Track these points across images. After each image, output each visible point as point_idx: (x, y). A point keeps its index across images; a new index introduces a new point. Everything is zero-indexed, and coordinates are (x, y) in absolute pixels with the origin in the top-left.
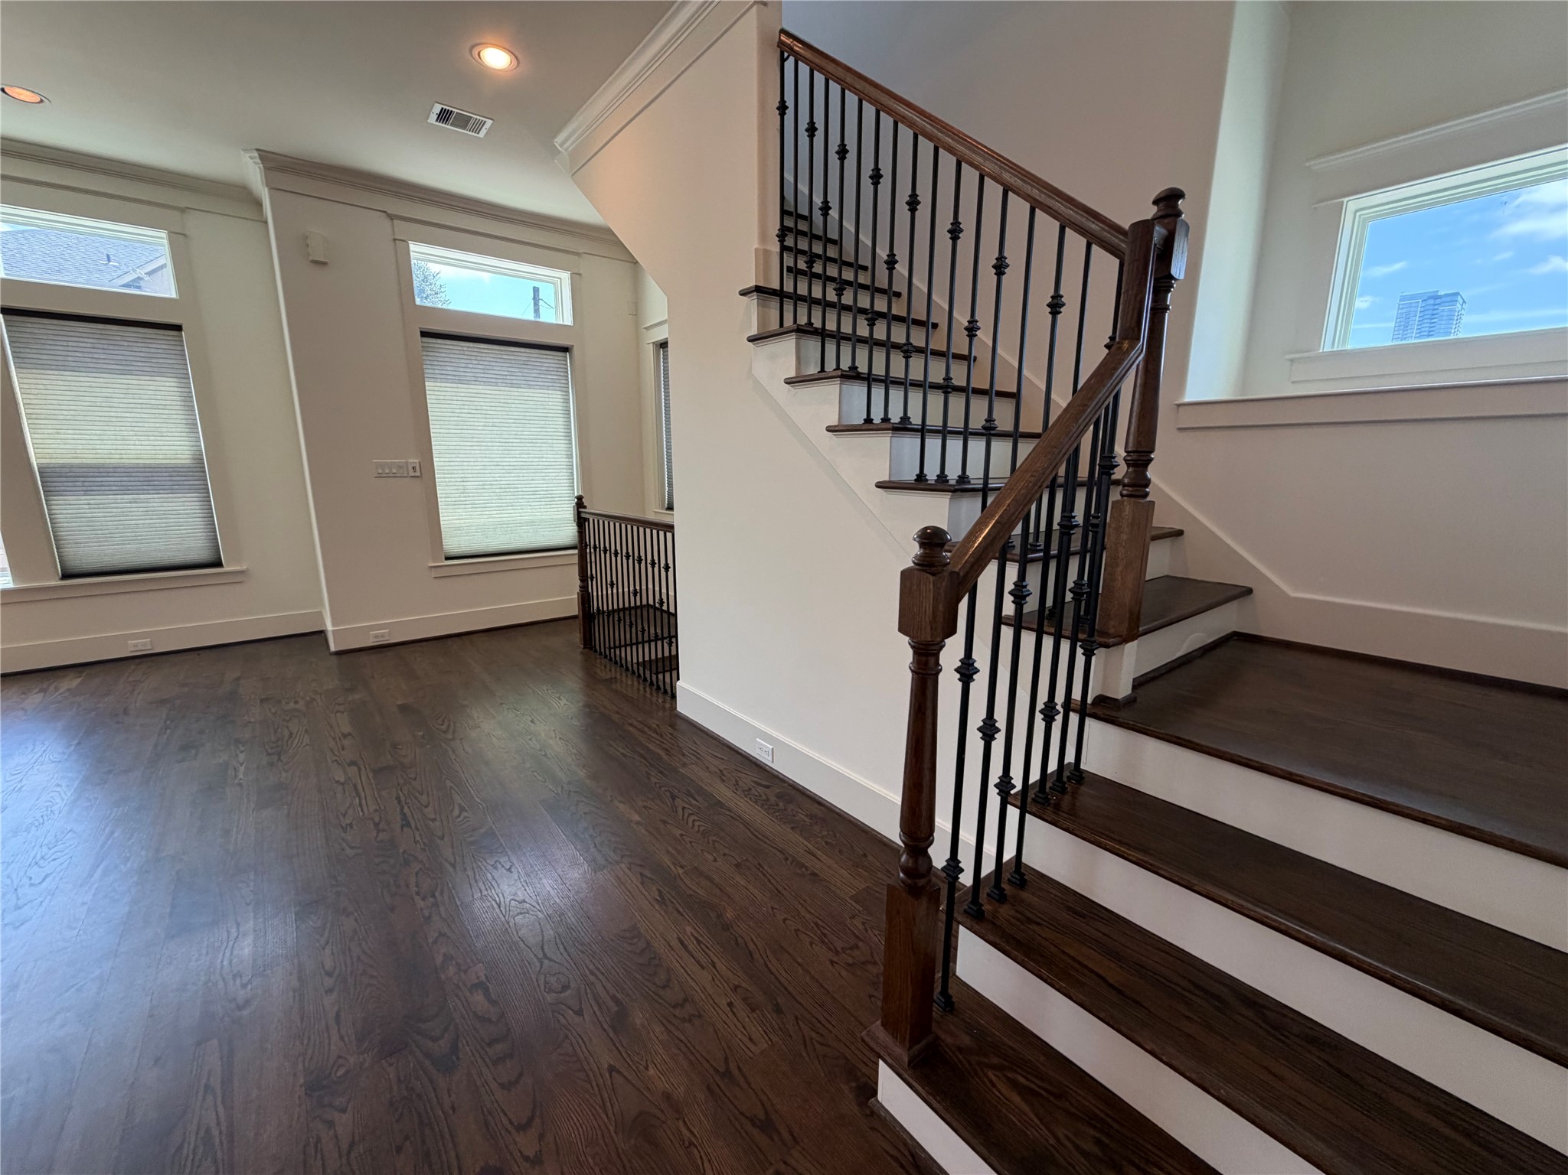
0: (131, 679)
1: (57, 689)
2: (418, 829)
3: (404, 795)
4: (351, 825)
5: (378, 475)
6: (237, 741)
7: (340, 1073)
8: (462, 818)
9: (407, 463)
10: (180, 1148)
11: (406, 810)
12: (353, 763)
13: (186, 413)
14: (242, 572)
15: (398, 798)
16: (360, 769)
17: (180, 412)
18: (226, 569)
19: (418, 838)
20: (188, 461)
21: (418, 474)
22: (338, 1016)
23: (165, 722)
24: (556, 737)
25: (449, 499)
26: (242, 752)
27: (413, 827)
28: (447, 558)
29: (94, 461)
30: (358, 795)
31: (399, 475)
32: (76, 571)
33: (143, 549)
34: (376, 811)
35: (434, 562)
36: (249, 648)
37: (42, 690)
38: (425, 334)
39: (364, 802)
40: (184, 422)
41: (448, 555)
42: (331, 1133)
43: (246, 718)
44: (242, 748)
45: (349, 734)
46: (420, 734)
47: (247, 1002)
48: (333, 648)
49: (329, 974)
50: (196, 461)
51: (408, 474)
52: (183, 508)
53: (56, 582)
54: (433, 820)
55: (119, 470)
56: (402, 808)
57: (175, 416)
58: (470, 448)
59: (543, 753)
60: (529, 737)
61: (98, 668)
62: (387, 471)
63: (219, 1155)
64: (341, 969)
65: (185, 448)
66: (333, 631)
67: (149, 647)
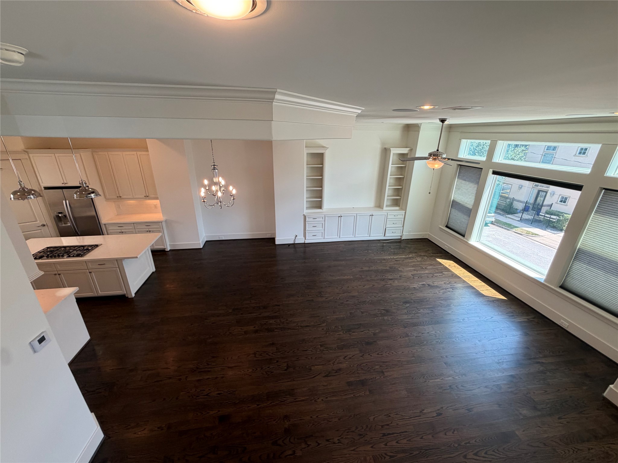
32: (566, 287)
48: (605, 394)
53: (556, 287)
67: (566, 327)
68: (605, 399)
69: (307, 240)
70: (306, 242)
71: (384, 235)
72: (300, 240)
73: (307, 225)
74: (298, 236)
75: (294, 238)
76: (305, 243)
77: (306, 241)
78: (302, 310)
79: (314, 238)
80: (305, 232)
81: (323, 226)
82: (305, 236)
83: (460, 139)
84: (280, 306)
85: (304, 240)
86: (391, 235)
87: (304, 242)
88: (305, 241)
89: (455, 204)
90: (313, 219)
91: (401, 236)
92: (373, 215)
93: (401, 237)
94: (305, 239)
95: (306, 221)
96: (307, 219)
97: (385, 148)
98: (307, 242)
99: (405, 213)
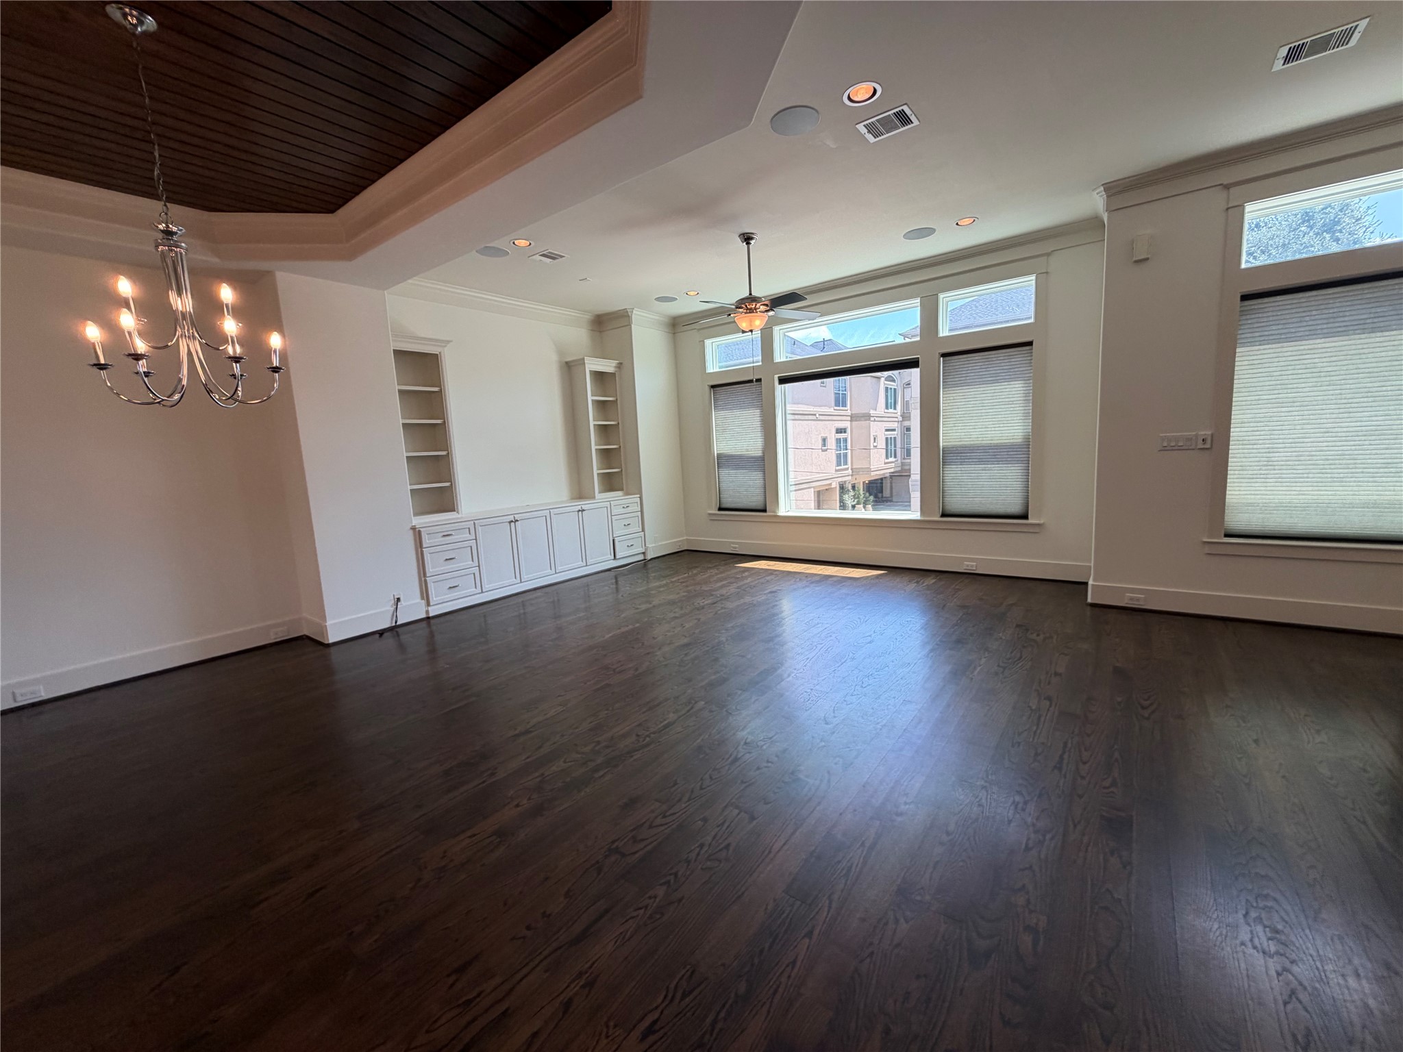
0: (957, 587)
1: (923, 583)
2: (1065, 777)
3: (1072, 743)
4: (1019, 743)
5: (1163, 449)
6: (987, 649)
7: (919, 898)
8: (1110, 790)
9: (1197, 436)
10: (839, 862)
11: (1066, 756)
12: (1049, 699)
13: (1025, 405)
14: (1039, 525)
15: (1065, 744)
16: (1050, 706)
17: (1022, 405)
18: (1030, 521)
19: (1061, 784)
20: (1020, 440)
21: (1208, 446)
22: (937, 863)
23: (958, 621)
24: (1278, 772)
25: (1245, 472)
26: (985, 658)
27: (1063, 772)
28: (1227, 535)
29: (969, 443)
30: (1038, 725)
31: (1187, 448)
32: (951, 513)
33: (984, 502)
34: (1043, 743)
35: (1209, 537)
36: (1031, 584)
37: (917, 582)
38: (1245, 298)
39: (1038, 731)
40: (1022, 412)
41: (1229, 532)
42: (894, 926)
43: (1001, 635)
44: (987, 655)
45: (1060, 675)
46: (1119, 699)
47: (901, 814)
48: (1089, 600)
49: (948, 834)
50: (1025, 440)
51: (1196, 445)
52: (1011, 474)
53: (938, 518)
54: (1083, 778)
55: (980, 448)
56: (1064, 753)
57: (1018, 408)
58: (1286, 414)
59: (1247, 781)
60: (1239, 756)
61: (946, 575)
62: (1173, 444)
63: (848, 883)
64: (955, 837)
65: (1019, 431)
66: (1093, 585)
67: (974, 568)
68: (1093, 605)
69: (433, 607)
70: (431, 615)
71: (613, 558)
72: (413, 610)
73: (427, 557)
74: (401, 599)
75: (392, 609)
76: (428, 618)
77: (430, 608)
78: (611, 709)
79: (455, 594)
80: (426, 581)
81: (475, 554)
82: (425, 595)
83: (700, 341)
84: (531, 732)
85: (424, 609)
86: (628, 553)
87: (423, 616)
88: (427, 612)
89: (724, 461)
90: (444, 536)
91: (644, 553)
92: (584, 510)
93: (645, 556)
94: (428, 604)
95: (424, 546)
96: (426, 541)
97: (567, 363)
98: (434, 611)
99: (641, 498)
